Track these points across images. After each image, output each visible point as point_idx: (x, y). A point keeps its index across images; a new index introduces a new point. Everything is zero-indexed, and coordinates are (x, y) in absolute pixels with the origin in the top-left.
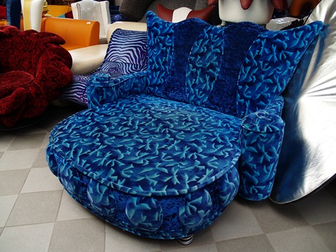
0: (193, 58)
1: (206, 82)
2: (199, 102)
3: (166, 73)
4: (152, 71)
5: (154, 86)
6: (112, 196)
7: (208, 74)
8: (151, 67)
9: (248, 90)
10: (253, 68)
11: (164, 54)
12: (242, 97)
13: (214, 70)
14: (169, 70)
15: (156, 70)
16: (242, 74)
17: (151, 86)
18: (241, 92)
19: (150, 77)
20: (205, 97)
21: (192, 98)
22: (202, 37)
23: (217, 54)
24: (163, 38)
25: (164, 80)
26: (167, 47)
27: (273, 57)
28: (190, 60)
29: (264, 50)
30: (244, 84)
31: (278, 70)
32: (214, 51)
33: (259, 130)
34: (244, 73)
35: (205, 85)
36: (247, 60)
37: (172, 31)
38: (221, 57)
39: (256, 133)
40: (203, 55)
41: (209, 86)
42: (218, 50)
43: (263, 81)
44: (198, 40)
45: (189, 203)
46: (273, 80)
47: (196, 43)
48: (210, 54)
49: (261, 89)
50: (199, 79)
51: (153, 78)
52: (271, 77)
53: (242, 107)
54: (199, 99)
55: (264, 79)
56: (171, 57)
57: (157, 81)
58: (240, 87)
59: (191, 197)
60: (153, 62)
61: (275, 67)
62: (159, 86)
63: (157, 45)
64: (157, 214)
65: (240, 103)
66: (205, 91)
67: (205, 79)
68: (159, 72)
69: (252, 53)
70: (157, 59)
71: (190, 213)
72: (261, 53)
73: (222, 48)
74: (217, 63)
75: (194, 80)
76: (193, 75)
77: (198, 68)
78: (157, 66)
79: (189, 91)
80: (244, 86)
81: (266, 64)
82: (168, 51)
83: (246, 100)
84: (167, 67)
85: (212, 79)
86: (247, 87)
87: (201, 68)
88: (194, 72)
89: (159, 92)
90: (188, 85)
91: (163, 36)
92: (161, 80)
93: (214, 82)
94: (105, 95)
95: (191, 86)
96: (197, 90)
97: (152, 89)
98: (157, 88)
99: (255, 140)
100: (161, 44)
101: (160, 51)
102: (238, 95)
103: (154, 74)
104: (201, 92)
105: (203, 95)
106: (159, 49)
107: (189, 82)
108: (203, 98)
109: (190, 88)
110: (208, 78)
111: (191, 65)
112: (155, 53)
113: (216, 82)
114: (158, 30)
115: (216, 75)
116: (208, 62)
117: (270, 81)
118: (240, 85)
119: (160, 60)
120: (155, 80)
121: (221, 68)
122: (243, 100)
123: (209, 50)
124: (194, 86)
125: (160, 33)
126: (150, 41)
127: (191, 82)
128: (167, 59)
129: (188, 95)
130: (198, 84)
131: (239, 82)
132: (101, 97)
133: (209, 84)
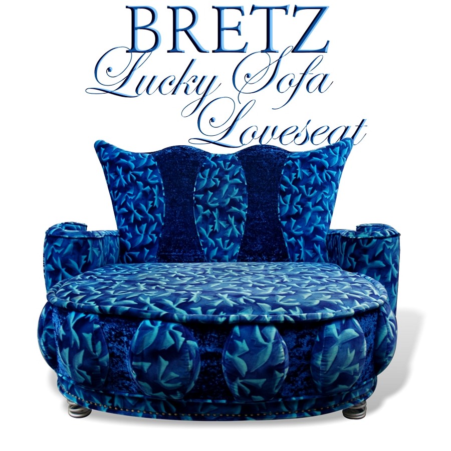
0: (201, 196)
1: (231, 225)
2: (227, 257)
3: (159, 224)
4: (132, 226)
5: (141, 248)
7: (232, 214)
9: (296, 224)
10: (295, 195)
11: (147, 196)
12: (291, 235)
13: (240, 207)
14: (164, 220)
15: (138, 223)
16: (281, 206)
17: (133, 249)
18: (287, 229)
19: (130, 235)
20: (234, 246)
21: (214, 252)
22: (208, 166)
23: (237, 185)
24: (141, 173)
25: (157, 235)
26: (152, 186)
27: (316, 179)
28: (196, 199)
29: (302, 172)
30: (288, 217)
31: (325, 193)
32: (230, 182)
34: (285, 206)
35: (230, 231)
36: (284, 188)
37: (153, 163)
38: (245, 189)
40: (215, 189)
41: (238, 230)
42: (238, 180)
43: (312, 209)
44: (202, 170)
46: (323, 207)
47: (200, 174)
48: (226, 187)
49: (312, 220)
50: (218, 224)
51: (135, 236)
52: (320, 203)
53: (295, 248)
54: (226, 253)
55: (313, 206)
56: (162, 200)
57: (144, 240)
58: (284, 223)
60: (131, 212)
61: (321, 190)
62: (151, 246)
63: (133, 184)
65: (289, 243)
66: (232, 238)
67: (228, 222)
68: (145, 226)
69: (287, 178)
70: (137, 206)
72: (299, 176)
73: (243, 177)
74: (241, 197)
75: (211, 226)
76: (208, 220)
77: (212, 209)
78: (140, 217)
79: (206, 244)
80: (289, 221)
81: (310, 189)
82: (155, 191)
83: (297, 237)
84: (159, 215)
85: (239, 220)
86: (294, 221)
87: (217, 207)
88: (208, 215)
89: (151, 256)
90: (202, 236)
91: (140, 170)
92: (151, 237)
93: (243, 223)
94: (90, 254)
95: (207, 236)
96: (220, 240)
97: (137, 254)
98: (147, 251)
99: (381, 250)
100: (140, 183)
101: (140, 194)
102: (285, 234)
103: (137, 230)
104: (227, 241)
105: (232, 244)
106: (137, 189)
107: (203, 230)
108: (233, 249)
109: (206, 239)
110: (232, 220)
111: (200, 207)
112: (132, 198)
113: (246, 223)
114: (130, 162)
115: (244, 213)
116: (227, 197)
117: (320, 208)
118: (283, 220)
119: (143, 207)
120: (140, 240)
121: (249, 204)
122: (293, 239)
123: (224, 182)
124: (213, 235)
125: (133, 166)
126: (118, 181)
127: (207, 230)
128: (156, 204)
129: (206, 250)
130: (220, 231)
131: (281, 217)
132: (84, 257)
133: (236, 227)
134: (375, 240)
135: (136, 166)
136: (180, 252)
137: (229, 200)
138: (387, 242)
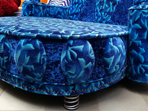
1: (110, 7)
2: (104, 22)
6: (7, 44)
7: (112, 1)
8: (73, 2)
17: (71, 15)
19: (71, 8)
21: (100, 19)
25: (80, 10)
35: (109, 9)
39: (139, 10)
45: (70, 48)
50: (105, 6)
51: (73, 9)
59: (73, 43)
62: (77, 14)
64: (40, 54)
66: (109, 13)
67: (109, 5)
68: (77, 5)
71: (70, 58)
75: (101, 6)
78: (77, 1)
85: (114, 4)
89: (76, 18)
92: (78, 10)
93: (116, 5)
94: (33, 11)
96: (103, 13)
97: (71, 17)
98: (75, 16)
99: (139, 17)
103: (74, 7)
104: (106, 14)
105: (108, 16)
107: (98, 8)
109: (98, 12)
115: (117, 1)
120: (74, 11)
129: (96, 17)
130: (105, 9)
132: (30, 11)
133: (112, 8)
134: (135, 11)
136: (86, 17)
138: (143, 12)
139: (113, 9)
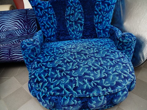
0: (68, 17)
1: (79, 27)
2: (78, 38)
3: (55, 28)
4: (46, 29)
5: (50, 37)
7: (79, 23)
9: (100, 25)
10: (99, 15)
11: (50, 19)
12: (98, 29)
13: (81, 20)
14: (57, 27)
15: (48, 28)
16: (95, 19)
17: (48, 37)
18: (97, 27)
19: (46, 33)
21: (74, 36)
22: (69, 6)
23: (80, 12)
24: (46, 10)
25: (55, 32)
26: (51, 15)
27: (107, 9)
28: (67, 18)
29: (102, 7)
30: (97, 23)
31: (110, 14)
32: (78, 11)
33: (131, 41)
34: (96, 19)
35: (79, 29)
36: (96, 13)
37: (50, 6)
38: (83, 14)
39: (130, 42)
40: (73, 14)
41: (81, 29)
42: (80, 11)
43: (105, 20)
44: (68, 7)
47: (67, 9)
48: (76, 13)
49: (105, 24)
50: (75, 27)
51: (48, 33)
53: (100, 33)
54: (78, 36)
55: (106, 19)
56: (55, 20)
58: (96, 25)
60: (45, 25)
61: (108, 13)
62: (53, 36)
63: (44, 15)
65: (98, 32)
66: (80, 32)
67: (78, 26)
68: (50, 29)
69: (97, 9)
70: (47, 23)
72: (101, 8)
73: (82, 9)
74: (82, 17)
76: (71, 26)
77: (72, 22)
78: (48, 26)
79: (71, 34)
80: (98, 24)
81: (105, 13)
82: (52, 16)
83: (100, 30)
84: (55, 25)
85: (81, 25)
86: (99, 24)
87: (74, 21)
88: (71, 24)
89: (54, 39)
90: (70, 31)
91: (46, 9)
92: (53, 33)
95: (71, 31)
96: (75, 32)
97: (49, 39)
98: (52, 37)
99: (130, 45)
100: (47, 14)
101: (47, 18)
102: (96, 29)
103: (48, 31)
104: (78, 33)
105: (80, 33)
106: (46, 17)
107: (70, 29)
108: (80, 35)
110: (79, 25)
111: (68, 21)
112: (45, 20)
113: (84, 26)
114: (42, 6)
115: (83, 22)
116: (77, 17)
117: (108, 19)
118: (95, 24)
119: (49, 23)
120: (50, 34)
121: (84, 19)
122: (99, 31)
123: (75, 12)
124: (73, 31)
125: (43, 8)
126: (39, 14)
127: (71, 29)
128: (53, 21)
129: (71, 36)
130: (75, 29)
131: (95, 23)
135: (44, 8)
136: (63, 37)
137: (77, 18)
138: (133, 43)
139: (81, 28)
